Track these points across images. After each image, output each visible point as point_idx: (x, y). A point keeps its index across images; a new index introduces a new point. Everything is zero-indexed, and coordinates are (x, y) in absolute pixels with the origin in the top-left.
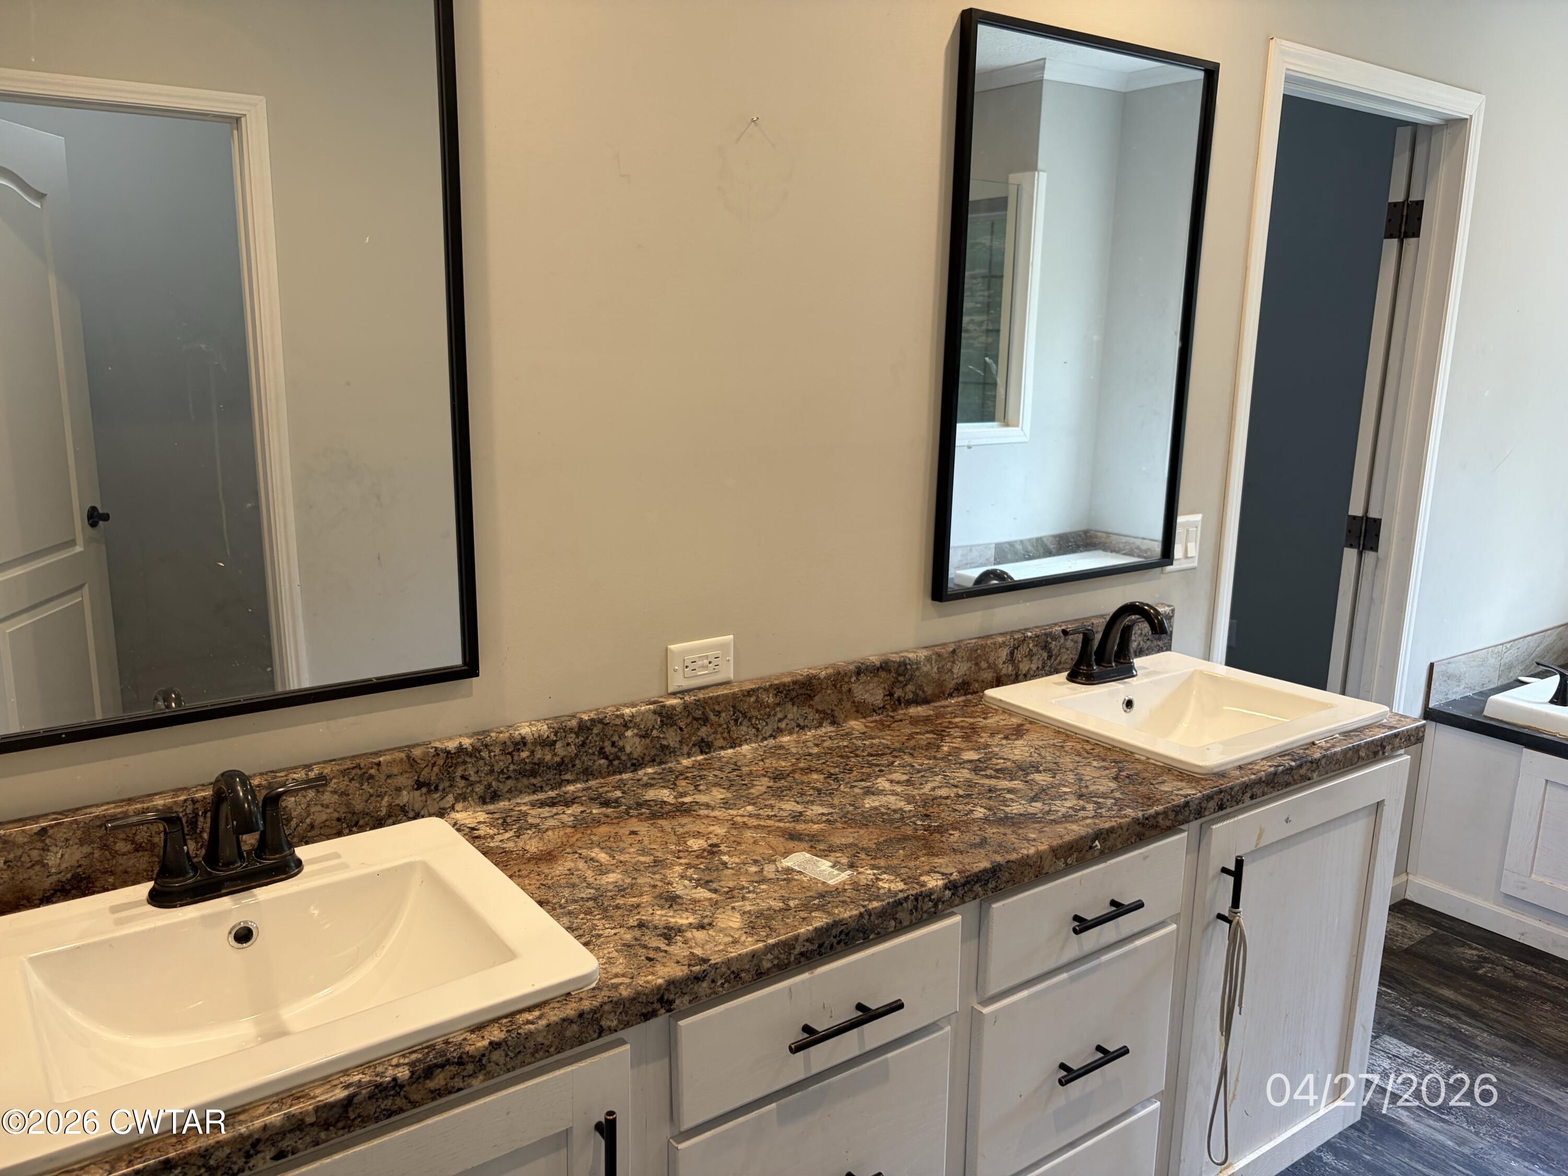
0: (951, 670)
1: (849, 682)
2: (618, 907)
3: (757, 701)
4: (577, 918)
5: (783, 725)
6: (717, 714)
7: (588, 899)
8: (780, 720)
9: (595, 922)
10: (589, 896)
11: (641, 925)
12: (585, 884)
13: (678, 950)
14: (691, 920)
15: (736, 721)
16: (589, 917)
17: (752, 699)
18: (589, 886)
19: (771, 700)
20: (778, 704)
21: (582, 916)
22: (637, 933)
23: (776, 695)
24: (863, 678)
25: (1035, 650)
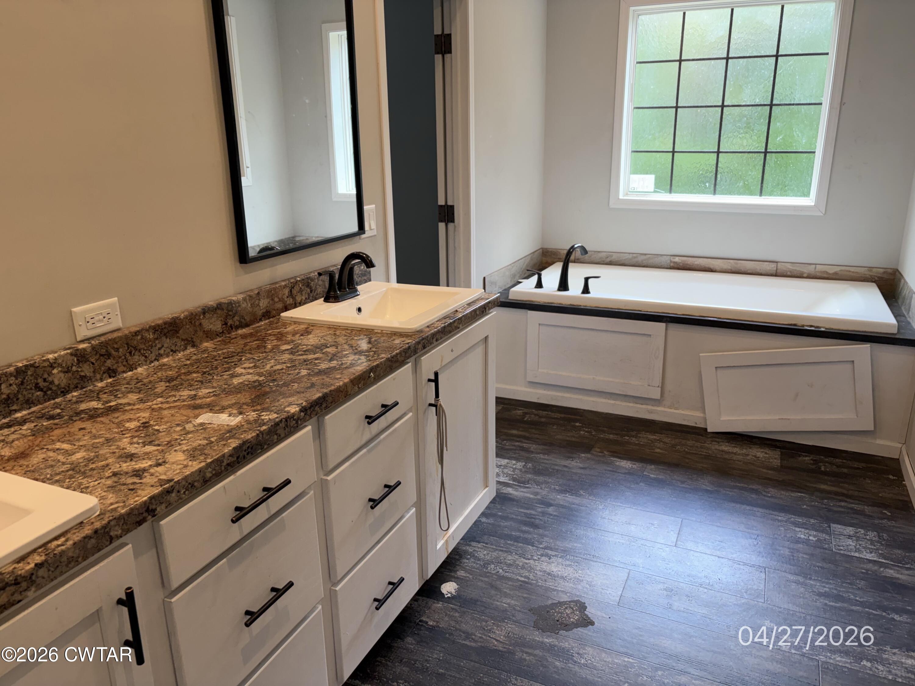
0: (258, 305)
1: (199, 319)
2: (92, 469)
3: (142, 338)
4: (64, 482)
5: (162, 352)
6: (117, 350)
7: (68, 471)
8: (160, 349)
9: (79, 481)
10: (67, 469)
11: (115, 474)
12: (60, 464)
13: (148, 479)
14: (150, 463)
15: (130, 353)
16: (73, 480)
17: (139, 337)
18: (64, 464)
19: (152, 336)
20: (157, 339)
21: (68, 480)
22: (115, 479)
23: (154, 333)
24: (207, 315)
25: (303, 288)
